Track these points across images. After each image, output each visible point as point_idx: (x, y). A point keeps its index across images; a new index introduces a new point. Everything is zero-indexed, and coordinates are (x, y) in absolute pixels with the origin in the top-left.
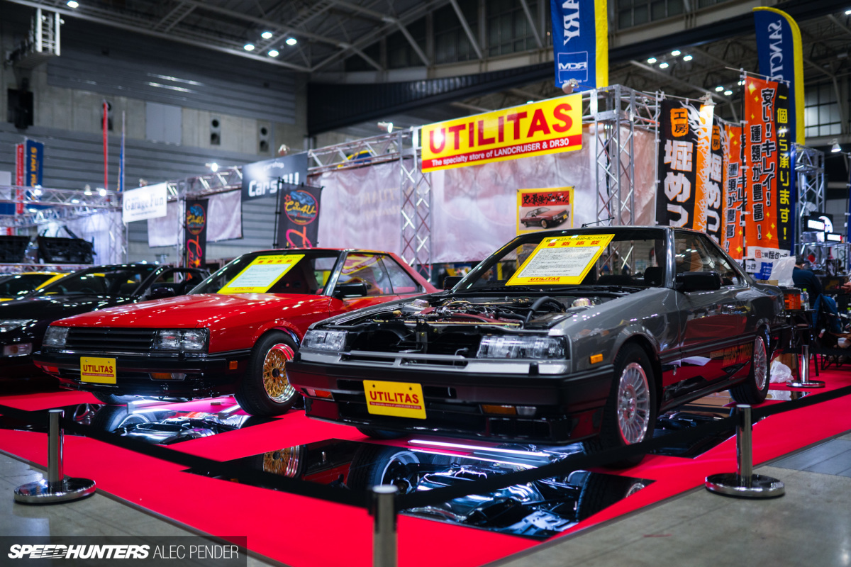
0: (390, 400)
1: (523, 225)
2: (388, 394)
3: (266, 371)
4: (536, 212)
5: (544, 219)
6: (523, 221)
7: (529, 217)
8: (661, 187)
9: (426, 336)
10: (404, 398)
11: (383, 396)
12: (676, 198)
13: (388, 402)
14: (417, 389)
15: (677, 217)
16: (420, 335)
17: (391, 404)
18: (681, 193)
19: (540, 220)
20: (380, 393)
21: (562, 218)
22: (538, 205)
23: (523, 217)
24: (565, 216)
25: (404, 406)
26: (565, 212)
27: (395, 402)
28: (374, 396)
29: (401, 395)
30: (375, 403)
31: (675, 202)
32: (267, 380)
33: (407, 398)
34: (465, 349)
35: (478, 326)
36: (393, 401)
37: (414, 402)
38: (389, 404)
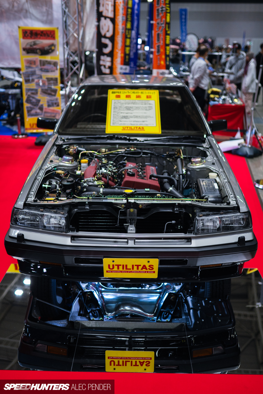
1: (24, 52)
2: (126, 265)
4: (33, 43)
5: (40, 49)
6: (24, 49)
7: (28, 47)
8: (98, 27)
9: (136, 212)
10: (140, 267)
11: (121, 267)
12: (105, 35)
14: (154, 262)
15: (106, 46)
16: (130, 211)
17: (128, 271)
18: (108, 31)
19: (37, 49)
20: (118, 266)
21: (51, 49)
22: (34, 38)
23: (24, 46)
24: (53, 48)
25: (139, 272)
26: (53, 45)
28: (111, 268)
29: (138, 266)
30: (113, 271)
31: (105, 37)
33: (144, 267)
34: (173, 222)
35: (178, 203)
36: (130, 269)
37: (149, 269)
38: (126, 271)
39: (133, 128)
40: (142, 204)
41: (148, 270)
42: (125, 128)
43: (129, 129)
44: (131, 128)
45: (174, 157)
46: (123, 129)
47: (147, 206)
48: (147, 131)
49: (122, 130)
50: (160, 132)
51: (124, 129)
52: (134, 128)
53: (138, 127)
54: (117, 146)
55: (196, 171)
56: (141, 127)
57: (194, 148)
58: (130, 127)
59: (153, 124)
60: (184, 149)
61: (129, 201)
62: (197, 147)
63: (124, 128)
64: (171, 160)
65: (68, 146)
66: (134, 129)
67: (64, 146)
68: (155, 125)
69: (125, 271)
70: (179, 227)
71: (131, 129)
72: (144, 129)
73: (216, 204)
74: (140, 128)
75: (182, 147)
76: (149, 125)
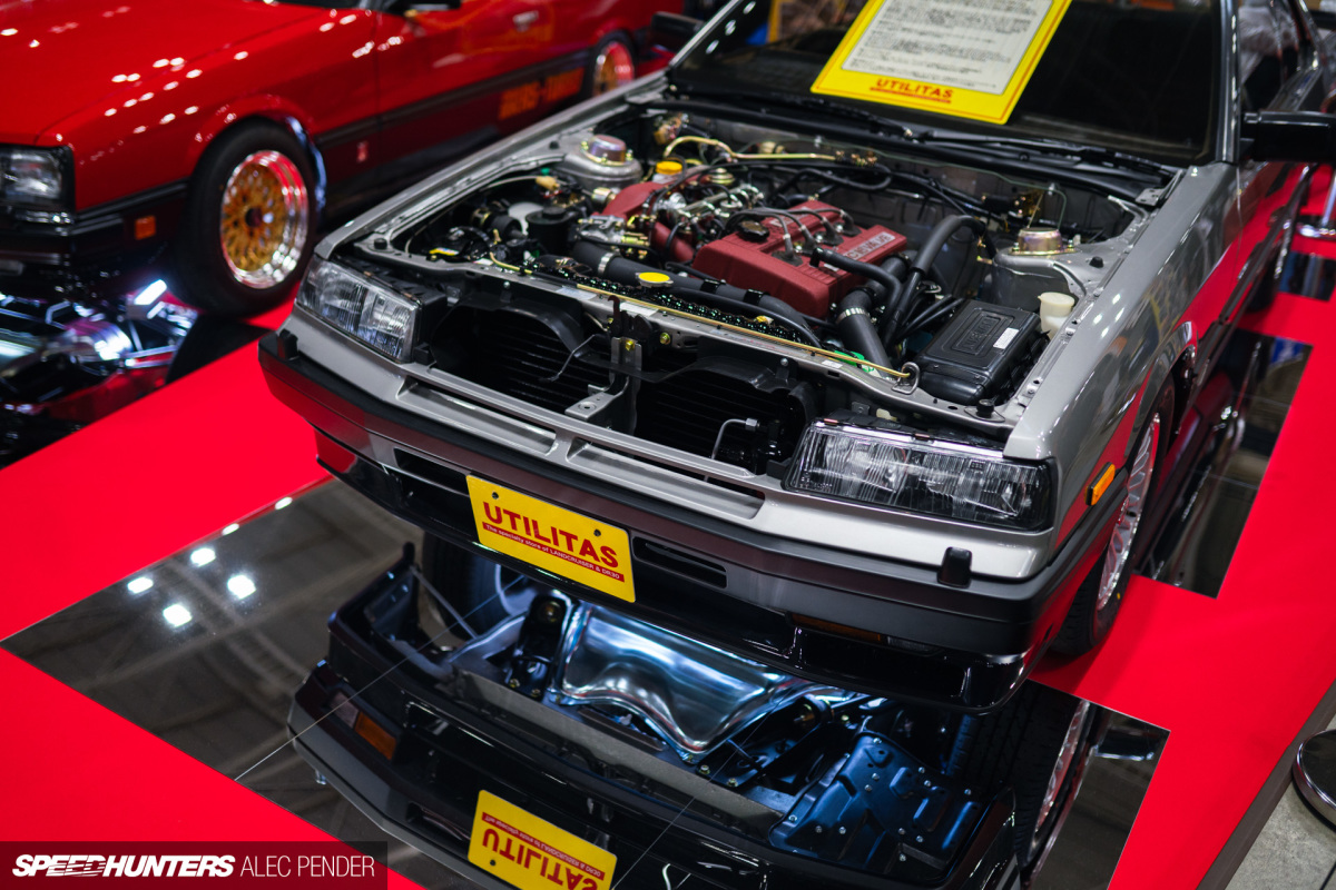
0: (537, 536)
2: (535, 523)
3: (229, 216)
9: (639, 353)
10: (577, 545)
11: (520, 523)
13: (532, 537)
14: (616, 539)
16: (622, 345)
17: (542, 546)
20: (513, 516)
25: (577, 561)
27: (552, 545)
28: (494, 516)
29: (570, 537)
30: (498, 529)
32: (232, 239)
33: (587, 547)
34: (751, 423)
35: (789, 360)
36: (548, 541)
37: (604, 560)
38: (535, 543)
39: (913, 87)
40: (670, 331)
41: (602, 564)
42: (886, 83)
43: (896, 88)
44: (906, 89)
45: (1004, 217)
46: (875, 85)
47: (686, 343)
48: (960, 106)
49: (872, 89)
50: (1001, 119)
51: (879, 87)
52: (918, 88)
53: (935, 87)
54: (818, 141)
55: (1013, 274)
56: (942, 92)
57: (1099, 199)
58: (906, 82)
59: (994, 86)
60: (1054, 193)
61: (623, 307)
62: (1111, 198)
63: (882, 83)
64: (993, 226)
65: (663, 112)
66: (914, 93)
67: (652, 112)
68: (999, 90)
69: (532, 541)
70: (772, 450)
71: (903, 91)
72: (951, 99)
73: (935, 402)
74: (937, 92)
75: (1049, 185)
76: (977, 87)
